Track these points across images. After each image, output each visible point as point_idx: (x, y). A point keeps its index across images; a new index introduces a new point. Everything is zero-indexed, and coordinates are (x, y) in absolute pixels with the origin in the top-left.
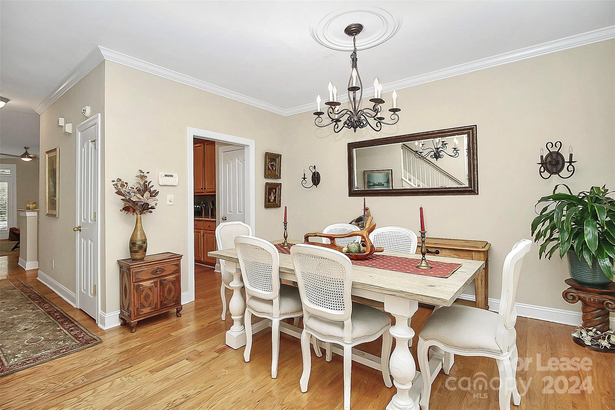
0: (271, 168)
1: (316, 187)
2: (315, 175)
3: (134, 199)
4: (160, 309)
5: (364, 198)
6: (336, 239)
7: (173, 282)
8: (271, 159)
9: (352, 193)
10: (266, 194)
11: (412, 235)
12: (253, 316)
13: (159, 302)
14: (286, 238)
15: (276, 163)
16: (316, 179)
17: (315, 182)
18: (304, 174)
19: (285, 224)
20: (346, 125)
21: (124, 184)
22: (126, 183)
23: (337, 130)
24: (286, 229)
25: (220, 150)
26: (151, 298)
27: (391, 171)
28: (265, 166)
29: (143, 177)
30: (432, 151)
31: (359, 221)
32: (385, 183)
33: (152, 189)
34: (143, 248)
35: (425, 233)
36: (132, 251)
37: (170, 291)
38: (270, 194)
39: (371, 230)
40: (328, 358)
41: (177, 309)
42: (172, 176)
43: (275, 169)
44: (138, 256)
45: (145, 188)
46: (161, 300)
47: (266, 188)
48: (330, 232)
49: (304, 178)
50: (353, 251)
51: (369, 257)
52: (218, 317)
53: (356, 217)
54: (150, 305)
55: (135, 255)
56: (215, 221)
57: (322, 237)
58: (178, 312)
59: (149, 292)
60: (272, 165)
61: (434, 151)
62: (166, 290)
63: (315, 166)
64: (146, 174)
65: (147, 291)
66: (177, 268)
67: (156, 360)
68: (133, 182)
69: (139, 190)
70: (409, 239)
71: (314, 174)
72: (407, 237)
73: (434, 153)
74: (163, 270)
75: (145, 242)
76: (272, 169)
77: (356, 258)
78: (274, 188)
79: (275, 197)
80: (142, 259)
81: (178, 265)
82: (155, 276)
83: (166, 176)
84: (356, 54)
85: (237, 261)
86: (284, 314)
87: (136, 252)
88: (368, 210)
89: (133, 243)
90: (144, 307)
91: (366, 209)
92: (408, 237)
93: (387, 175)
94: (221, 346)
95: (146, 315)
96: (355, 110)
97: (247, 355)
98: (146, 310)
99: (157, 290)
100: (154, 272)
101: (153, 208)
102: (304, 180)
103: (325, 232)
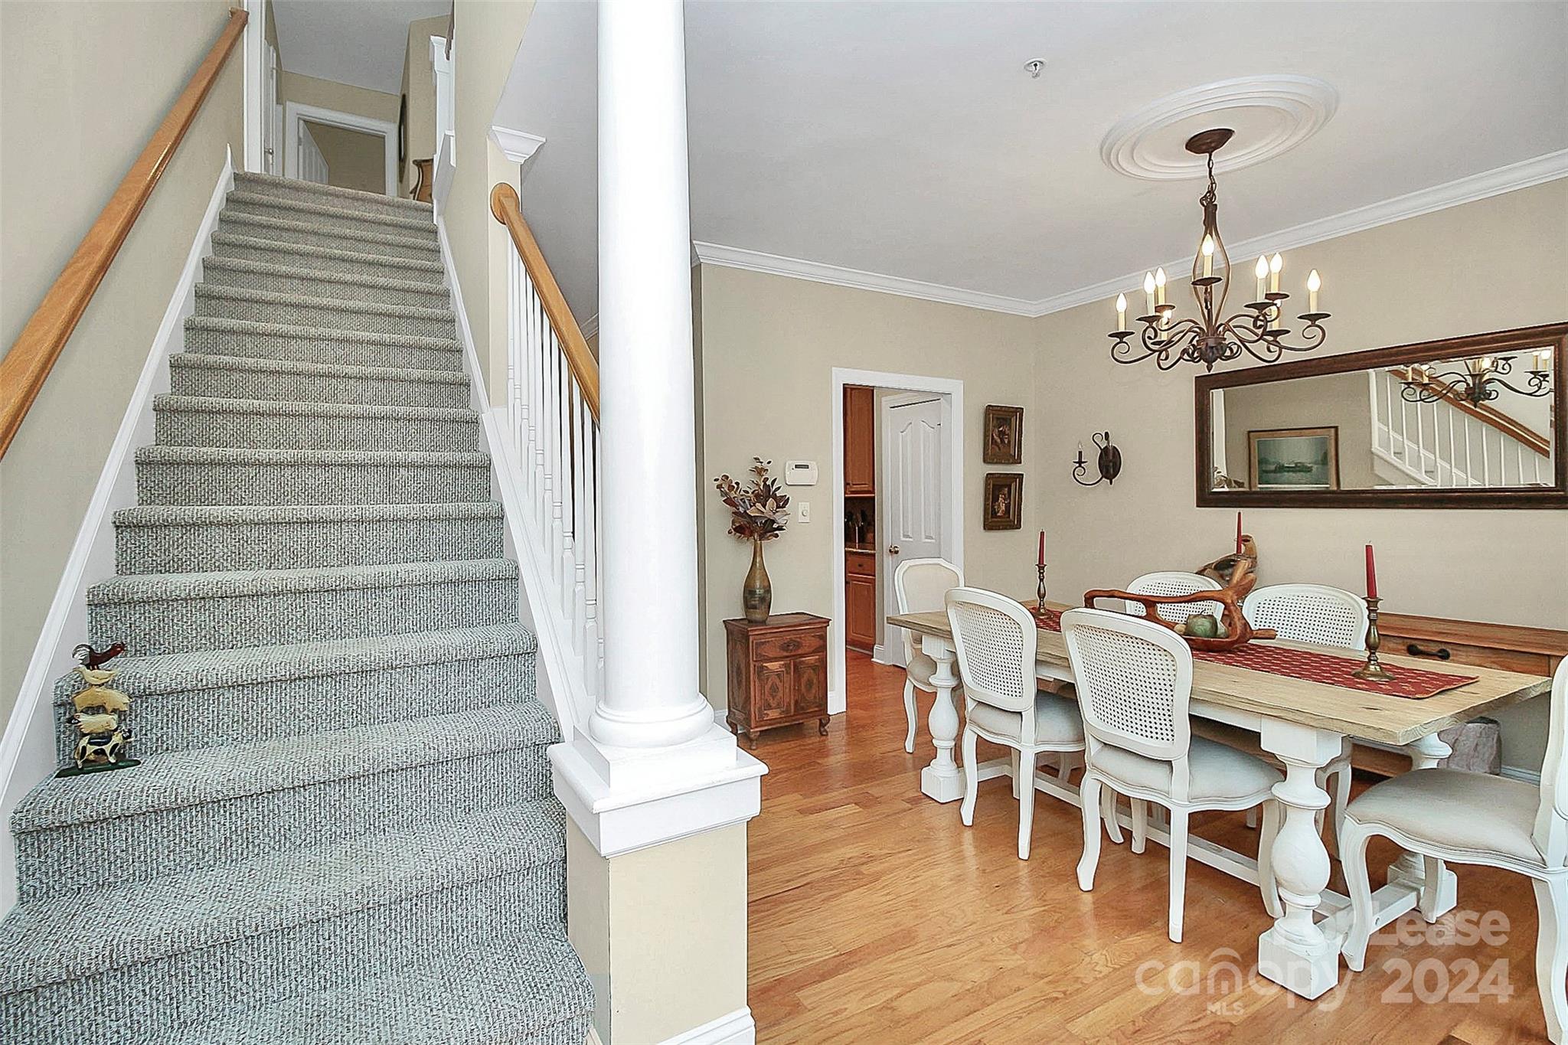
0: (999, 441)
1: (1111, 483)
2: (1106, 455)
3: (752, 512)
4: (794, 715)
5: (1239, 513)
6: (1159, 605)
7: (814, 668)
8: (998, 419)
9: (1207, 498)
10: (986, 499)
11: (1356, 606)
12: (981, 742)
13: (792, 702)
14: (1042, 596)
15: (1010, 428)
16: (1110, 464)
17: (1108, 471)
18: (1080, 453)
19: (1041, 567)
20: (1186, 357)
21: (734, 484)
22: (737, 484)
23: (1164, 364)
24: (1041, 580)
25: (883, 404)
26: (780, 694)
27: (1333, 430)
28: (986, 436)
29: (760, 471)
30: (1459, 381)
31: (1223, 568)
32: (1315, 463)
33: (778, 494)
34: (766, 601)
35: (1377, 602)
36: (748, 606)
37: (810, 683)
38: (995, 499)
39: (1244, 591)
40: (1138, 847)
41: (820, 720)
42: (807, 467)
43: (1009, 442)
44: (758, 616)
45: (766, 493)
46: (796, 698)
47: (987, 484)
48: (1145, 590)
49: (1080, 462)
50: (1199, 632)
51: (1237, 648)
52: (900, 745)
53: (1215, 559)
54: (778, 706)
55: (755, 613)
56: (874, 555)
57: (1127, 601)
58: (822, 725)
59: (777, 681)
60: (1002, 434)
61: (1466, 381)
62: (804, 680)
63: (1107, 434)
64: (765, 464)
65: (774, 679)
66: (821, 642)
67: (805, 796)
68: (745, 481)
69: (757, 496)
70: (1349, 615)
71: (1105, 452)
72: (1343, 610)
73: (1468, 385)
74: (798, 645)
75: (768, 590)
76: (1002, 441)
77: (1205, 648)
78: (1005, 486)
79: (1008, 507)
80: (763, 622)
81: (823, 638)
82: (785, 654)
83: (796, 466)
84: (1214, 194)
85: (948, 636)
86: (1044, 743)
87: (754, 607)
88: (1249, 541)
89: (749, 591)
90: (770, 707)
91: (1243, 540)
92: (1347, 611)
93: (1323, 442)
94: (911, 794)
95: (772, 722)
96: (1209, 321)
97: (967, 815)
98: (773, 714)
99: (789, 679)
100: (785, 647)
101: (780, 528)
102: (1080, 466)
103: (1133, 589)
